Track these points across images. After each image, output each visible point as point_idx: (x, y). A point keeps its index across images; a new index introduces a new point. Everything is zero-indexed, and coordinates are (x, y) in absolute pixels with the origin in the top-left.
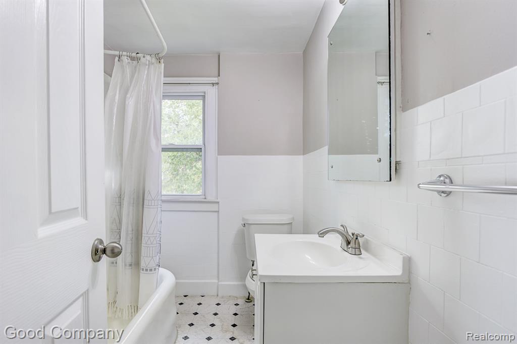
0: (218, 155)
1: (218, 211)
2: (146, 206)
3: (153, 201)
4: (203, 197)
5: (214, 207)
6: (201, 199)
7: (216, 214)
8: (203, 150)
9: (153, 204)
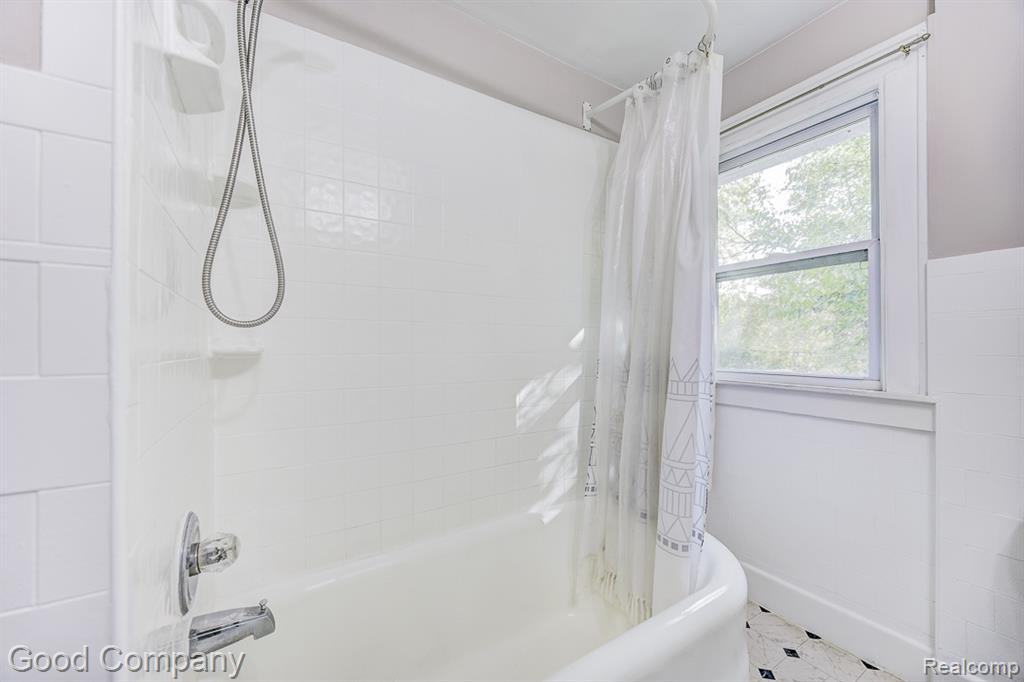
0: (930, 258)
1: (932, 433)
2: (672, 396)
3: (681, 384)
4: (876, 385)
5: (919, 419)
6: (869, 388)
7: (924, 440)
8: (871, 254)
9: (681, 392)
